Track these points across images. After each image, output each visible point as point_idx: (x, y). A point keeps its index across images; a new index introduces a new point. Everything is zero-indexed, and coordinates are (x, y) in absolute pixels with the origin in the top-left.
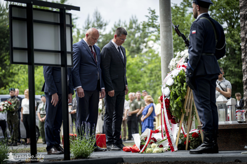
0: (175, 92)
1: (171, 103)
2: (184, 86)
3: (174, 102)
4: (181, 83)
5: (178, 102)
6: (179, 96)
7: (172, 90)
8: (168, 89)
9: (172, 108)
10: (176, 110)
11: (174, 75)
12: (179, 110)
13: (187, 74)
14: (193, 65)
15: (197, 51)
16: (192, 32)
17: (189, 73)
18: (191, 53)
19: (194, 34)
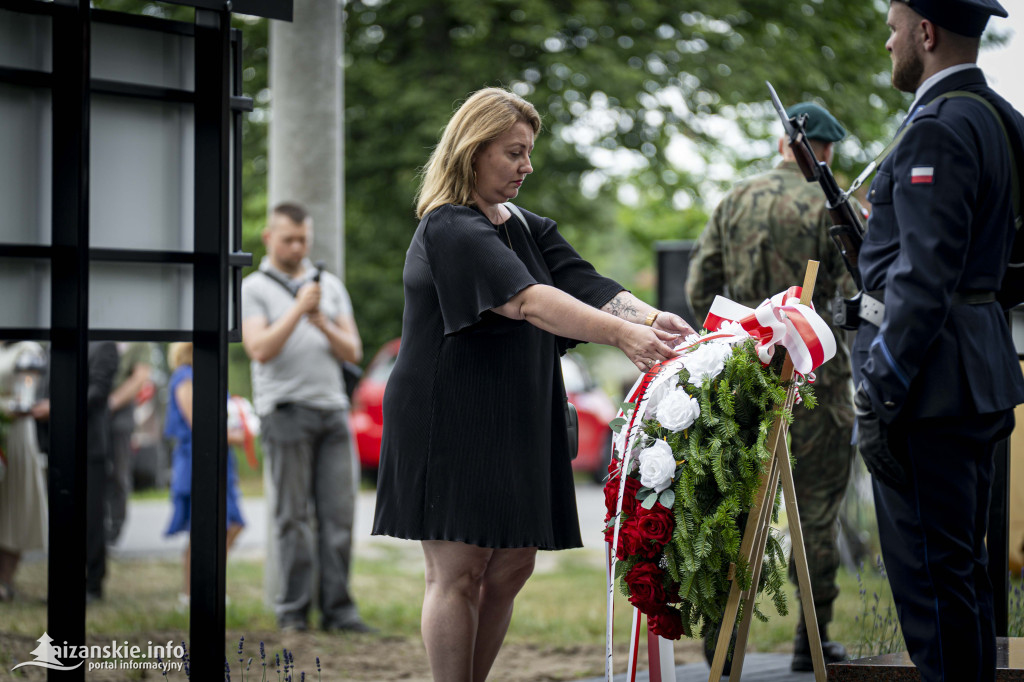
0: (707, 468)
1: (682, 530)
2: (760, 440)
3: (698, 526)
4: (736, 419)
5: (724, 527)
6: (728, 493)
7: (686, 458)
8: (664, 451)
9: (683, 559)
10: (704, 567)
11: (700, 374)
12: (717, 570)
13: (867, 403)
14: (902, 359)
15: (934, 281)
16: (909, 171)
17: (882, 401)
18: (900, 288)
19: (923, 184)
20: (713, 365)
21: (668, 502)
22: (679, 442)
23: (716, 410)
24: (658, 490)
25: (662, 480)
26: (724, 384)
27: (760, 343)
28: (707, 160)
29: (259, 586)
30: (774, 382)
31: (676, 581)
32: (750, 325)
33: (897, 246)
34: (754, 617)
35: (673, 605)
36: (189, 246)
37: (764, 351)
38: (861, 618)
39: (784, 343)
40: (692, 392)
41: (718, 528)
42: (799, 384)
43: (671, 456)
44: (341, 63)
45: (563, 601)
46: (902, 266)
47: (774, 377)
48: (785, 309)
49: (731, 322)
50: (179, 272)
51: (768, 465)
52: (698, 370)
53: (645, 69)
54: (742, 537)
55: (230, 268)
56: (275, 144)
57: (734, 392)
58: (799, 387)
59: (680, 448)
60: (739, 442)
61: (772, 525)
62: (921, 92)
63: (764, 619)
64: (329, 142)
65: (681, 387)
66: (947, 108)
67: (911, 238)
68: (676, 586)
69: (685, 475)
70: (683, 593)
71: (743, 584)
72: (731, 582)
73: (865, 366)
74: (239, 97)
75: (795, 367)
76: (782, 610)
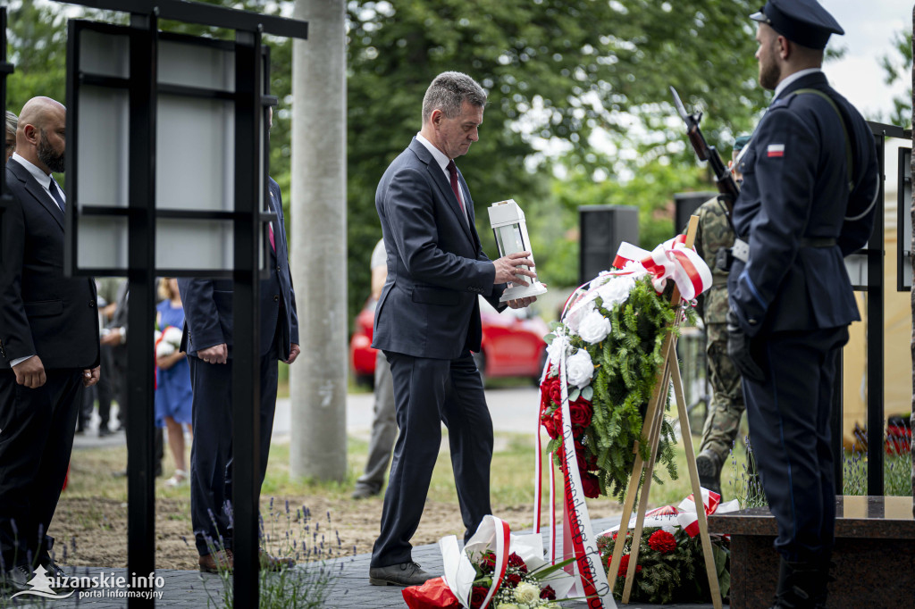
0: (617, 370)
1: (599, 416)
2: (656, 349)
3: (610, 413)
4: (638, 334)
5: (629, 414)
6: (633, 388)
7: (601, 363)
8: (584, 358)
9: (599, 438)
10: (615, 445)
11: (611, 301)
12: (625, 446)
13: (735, 321)
14: (764, 287)
15: (786, 230)
16: (766, 147)
17: (747, 318)
18: (761, 236)
19: (777, 158)
20: (620, 294)
21: (588, 396)
22: (596, 351)
23: (623, 327)
24: (580, 387)
25: (583, 380)
26: (629, 308)
27: (656, 276)
28: (619, 147)
29: (286, 463)
30: (666, 306)
31: (595, 454)
32: (648, 264)
33: (758, 205)
34: (653, 482)
35: (592, 472)
36: (230, 207)
37: (659, 283)
38: (733, 481)
39: (674, 278)
40: (606, 314)
41: (626, 414)
42: (685, 307)
43: (590, 362)
44: (346, 74)
45: (511, 472)
46: (761, 219)
47: (667, 303)
48: (674, 252)
49: (633, 261)
50: (223, 226)
51: (662, 368)
52: (610, 298)
53: (571, 77)
54: (643, 422)
55: (261, 224)
56: (296, 135)
57: (636, 314)
58: (685, 310)
59: (596, 356)
60: (640, 351)
61: (666, 412)
62: (779, 90)
63: (660, 482)
64: (337, 131)
65: (597, 310)
66: (795, 101)
67: (769, 197)
68: (595, 459)
69: (600, 375)
70: (599, 464)
71: (645, 457)
72: (635, 455)
73: (735, 294)
74: (268, 96)
75: (682, 295)
76: (674, 476)
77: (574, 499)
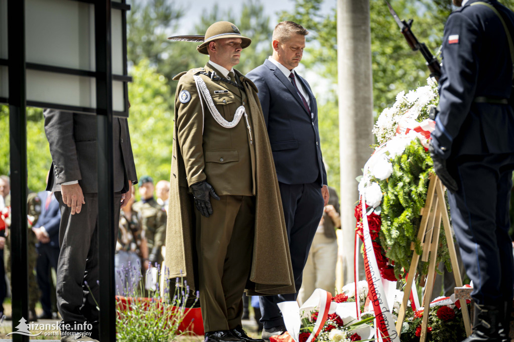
0: (396, 196)
1: (385, 225)
2: (420, 183)
3: (392, 223)
4: (410, 173)
5: (404, 223)
6: (406, 207)
8: (376, 188)
9: (386, 239)
10: (398, 244)
11: (394, 153)
12: (404, 244)
16: (448, 38)
17: (440, 148)
18: (446, 94)
21: (378, 213)
23: (401, 168)
24: (374, 207)
25: (376, 202)
26: (404, 157)
31: (384, 249)
40: (391, 161)
41: (401, 223)
43: (380, 192)
57: (409, 160)
60: (412, 184)
69: (386, 199)
70: (388, 255)
72: (413, 251)
77: (373, 277)
